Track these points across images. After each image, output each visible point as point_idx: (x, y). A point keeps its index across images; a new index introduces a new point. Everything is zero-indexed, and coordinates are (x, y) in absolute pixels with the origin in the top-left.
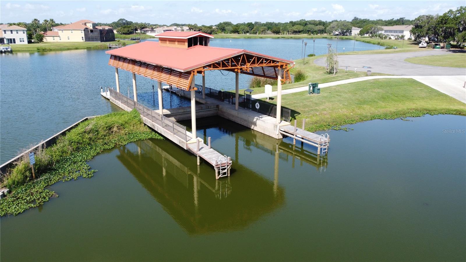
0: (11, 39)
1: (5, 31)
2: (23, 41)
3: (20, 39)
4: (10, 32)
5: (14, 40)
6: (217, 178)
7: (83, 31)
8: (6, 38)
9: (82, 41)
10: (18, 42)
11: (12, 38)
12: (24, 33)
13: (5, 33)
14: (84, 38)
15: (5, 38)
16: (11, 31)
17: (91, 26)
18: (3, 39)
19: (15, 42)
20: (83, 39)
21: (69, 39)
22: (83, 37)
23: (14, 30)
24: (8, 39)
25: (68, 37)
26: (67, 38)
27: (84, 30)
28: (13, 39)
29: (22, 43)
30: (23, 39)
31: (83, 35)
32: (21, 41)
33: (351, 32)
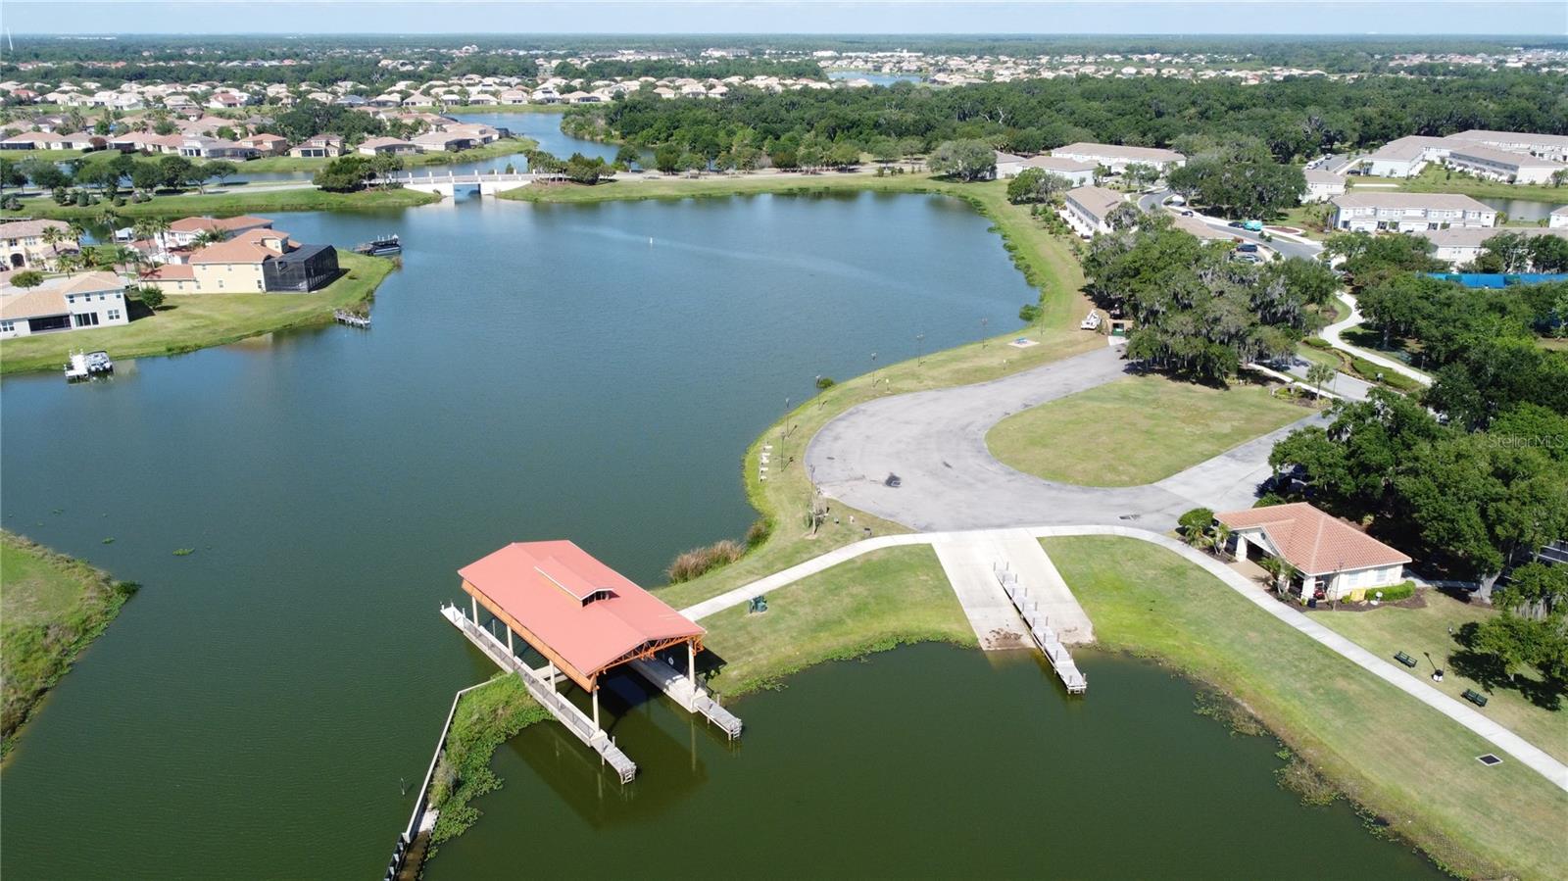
0: (86, 316)
1: (71, 297)
2: (118, 317)
3: (110, 312)
4: (85, 298)
5: (94, 315)
6: (623, 783)
7: (261, 267)
8: (75, 313)
9: (258, 291)
10: (104, 321)
11: (89, 311)
12: (119, 297)
13: (72, 301)
14: (263, 285)
15: (71, 313)
16: (87, 295)
17: (277, 247)
18: (68, 316)
19: (96, 322)
20: (260, 287)
21: (221, 286)
22: (259, 282)
23: (95, 293)
24: (80, 316)
25: (221, 281)
26: (218, 285)
27: (263, 264)
28: (92, 314)
29: (115, 322)
30: (116, 311)
31: (260, 275)
32: (111, 318)
33: (993, 169)
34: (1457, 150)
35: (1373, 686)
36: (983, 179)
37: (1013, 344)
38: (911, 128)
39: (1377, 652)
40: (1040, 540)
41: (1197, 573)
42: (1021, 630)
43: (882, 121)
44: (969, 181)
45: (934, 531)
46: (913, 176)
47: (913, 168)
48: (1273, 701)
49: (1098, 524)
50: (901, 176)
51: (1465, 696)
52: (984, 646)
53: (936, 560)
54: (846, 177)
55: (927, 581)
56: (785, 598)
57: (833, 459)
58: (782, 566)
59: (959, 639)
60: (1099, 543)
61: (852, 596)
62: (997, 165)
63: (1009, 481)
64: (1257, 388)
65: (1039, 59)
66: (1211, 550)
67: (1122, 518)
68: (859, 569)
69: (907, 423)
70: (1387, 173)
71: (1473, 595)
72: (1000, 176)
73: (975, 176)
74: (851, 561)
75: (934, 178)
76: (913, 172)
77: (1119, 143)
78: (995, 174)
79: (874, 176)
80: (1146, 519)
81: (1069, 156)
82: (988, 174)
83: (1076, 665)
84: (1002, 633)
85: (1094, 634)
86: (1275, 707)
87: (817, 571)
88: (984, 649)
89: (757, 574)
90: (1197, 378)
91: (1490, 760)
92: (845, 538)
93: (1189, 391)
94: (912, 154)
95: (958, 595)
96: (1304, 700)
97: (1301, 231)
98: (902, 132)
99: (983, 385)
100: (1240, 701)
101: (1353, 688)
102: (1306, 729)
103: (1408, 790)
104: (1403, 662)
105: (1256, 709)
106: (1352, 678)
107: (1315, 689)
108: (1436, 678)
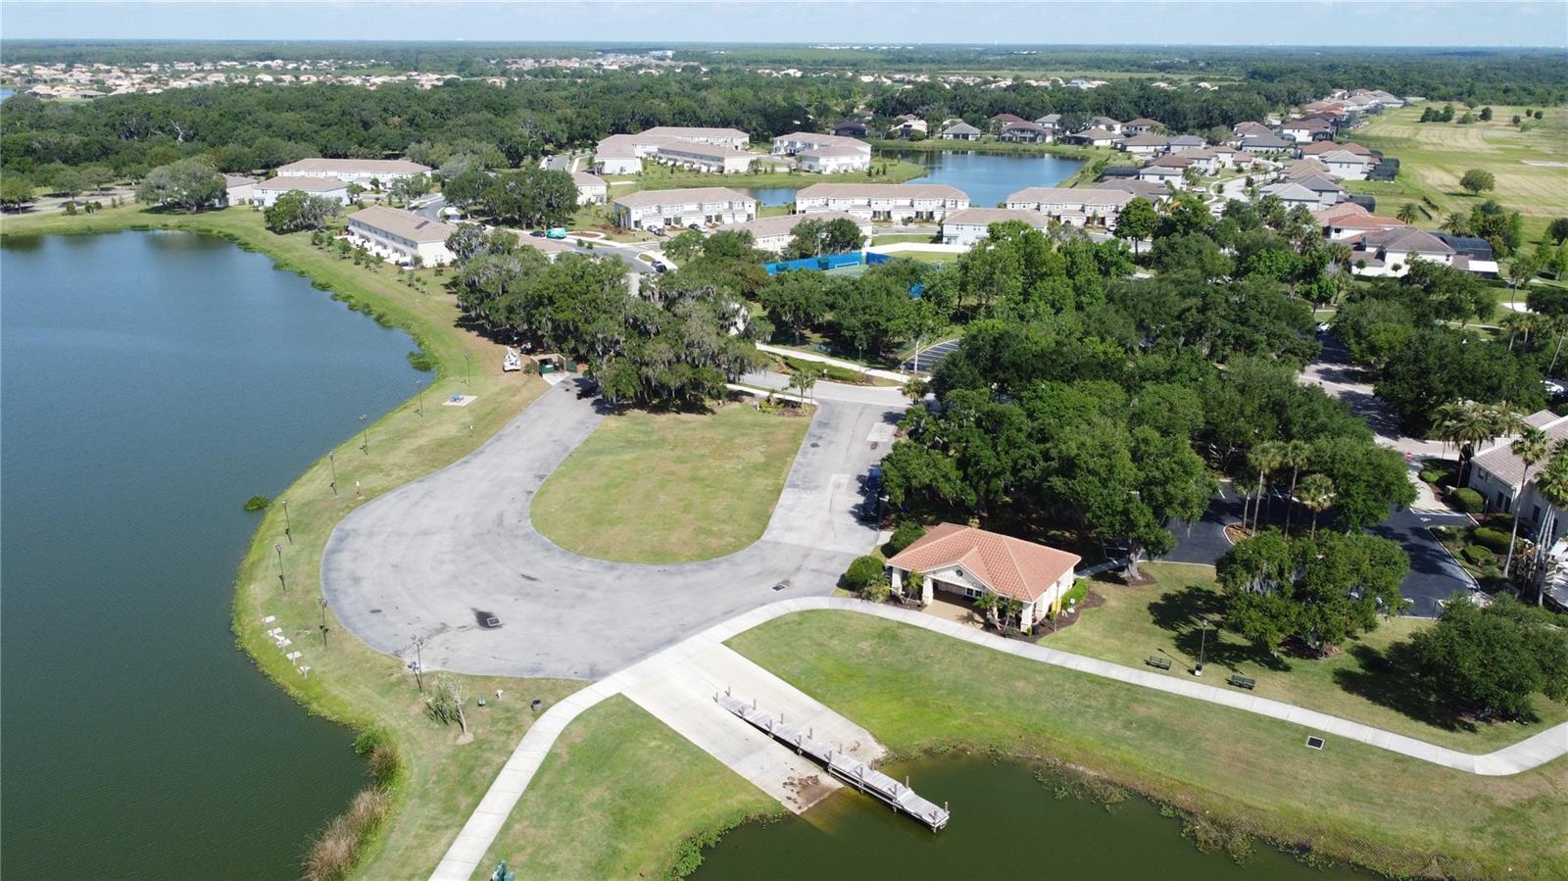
33: (225, 194)
34: (663, 147)
35: (1167, 703)
36: (212, 208)
37: (448, 403)
38: (81, 151)
39: (1129, 663)
40: (727, 643)
41: (906, 631)
42: (814, 770)
43: (36, 145)
44: (197, 212)
45: (605, 674)
46: (115, 210)
47: (114, 201)
48: (1104, 753)
49: (764, 604)
50: (99, 211)
51: (1230, 683)
52: (792, 807)
53: (646, 715)
54: (20, 219)
55: (659, 747)
56: (522, 849)
57: (379, 611)
58: (470, 800)
59: (762, 812)
60: (786, 627)
61: (594, 806)
62: (228, 190)
63: (619, 577)
64: (736, 405)
65: (147, 67)
66: (893, 599)
67: (777, 588)
68: (571, 764)
69: (425, 533)
70: (618, 171)
71: (1124, 575)
72: (232, 202)
73: (202, 205)
74: (551, 757)
75: (147, 211)
76: (114, 206)
77: (346, 157)
78: (227, 201)
79: (63, 214)
80: (800, 581)
81: (301, 173)
82: (217, 201)
83: (917, 792)
84: (796, 782)
85: (879, 741)
86: (1112, 761)
87: (524, 788)
88: (798, 812)
89: (447, 827)
90: (676, 407)
91: (1313, 742)
92: (513, 725)
93: (684, 422)
94: (99, 183)
95: (711, 753)
96: (1131, 742)
97: (603, 235)
98: (72, 158)
99: (466, 462)
100: (1073, 766)
101: (1155, 711)
102: (1159, 774)
103: (1294, 804)
104: (1158, 666)
105: (1096, 769)
106: (1144, 701)
107: (1127, 725)
108: (1197, 673)
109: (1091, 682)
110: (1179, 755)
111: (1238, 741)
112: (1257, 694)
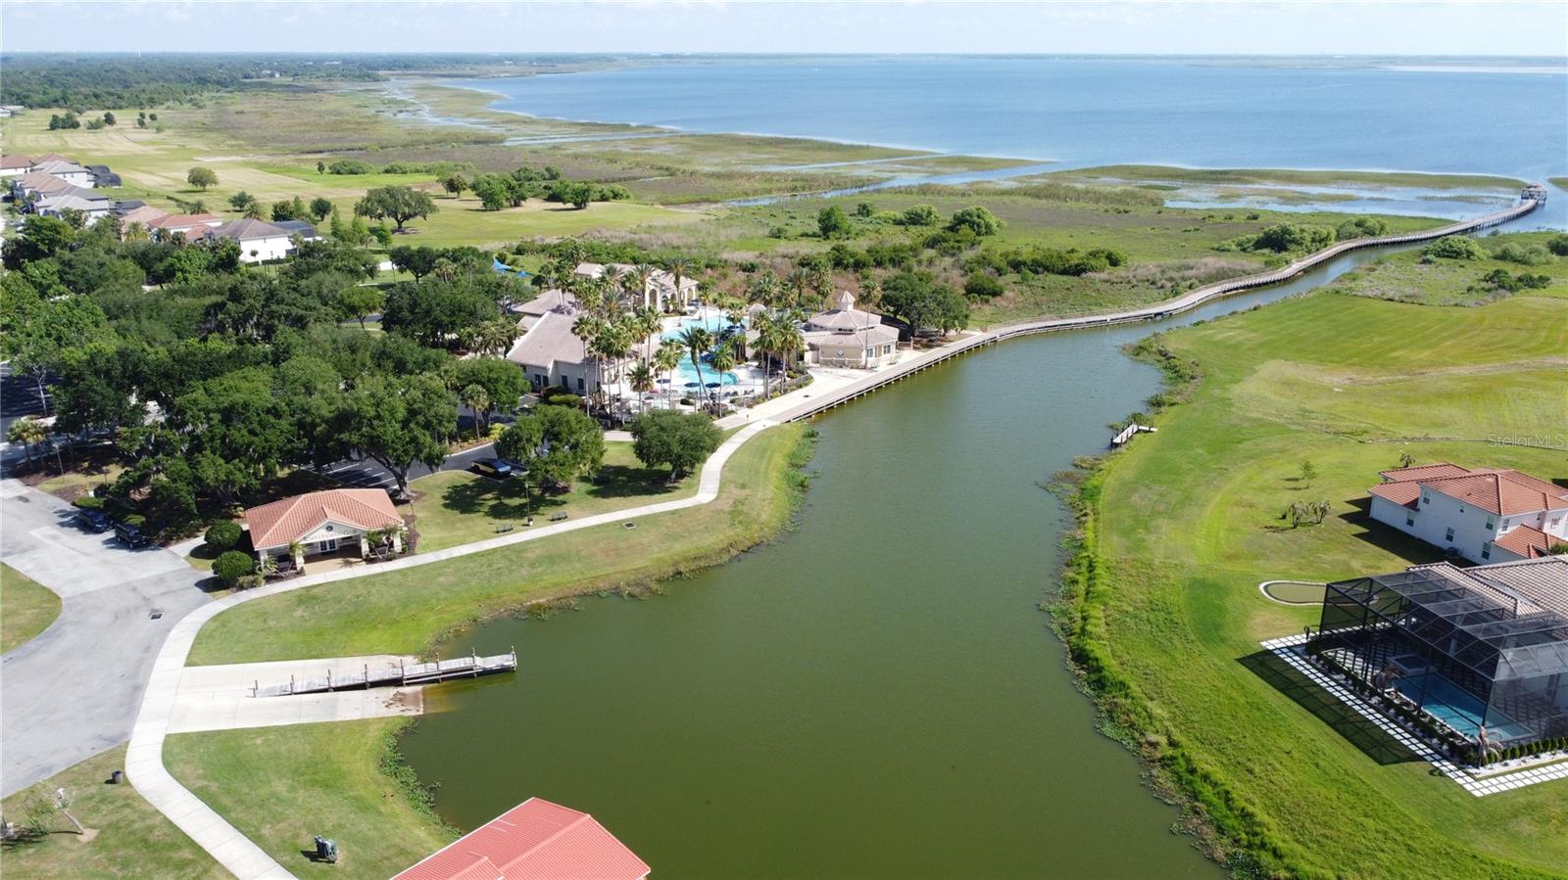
39: (486, 537)
40: (190, 665)
41: (316, 590)
45: (124, 734)
48: (538, 587)
49: (169, 630)
51: (553, 520)
52: (412, 713)
56: (296, 836)
61: (293, 790)
66: (270, 578)
68: (226, 783)
83: (482, 657)
84: (391, 702)
86: (547, 588)
88: (420, 713)
91: (628, 525)
92: (119, 800)
96: (546, 573)
100: (529, 603)
101: (538, 552)
102: (578, 580)
103: (655, 556)
104: (505, 531)
105: (543, 597)
106: (526, 550)
107: (532, 565)
108: (531, 523)
109: (483, 556)
110: (578, 565)
111: (597, 543)
112: (571, 519)
